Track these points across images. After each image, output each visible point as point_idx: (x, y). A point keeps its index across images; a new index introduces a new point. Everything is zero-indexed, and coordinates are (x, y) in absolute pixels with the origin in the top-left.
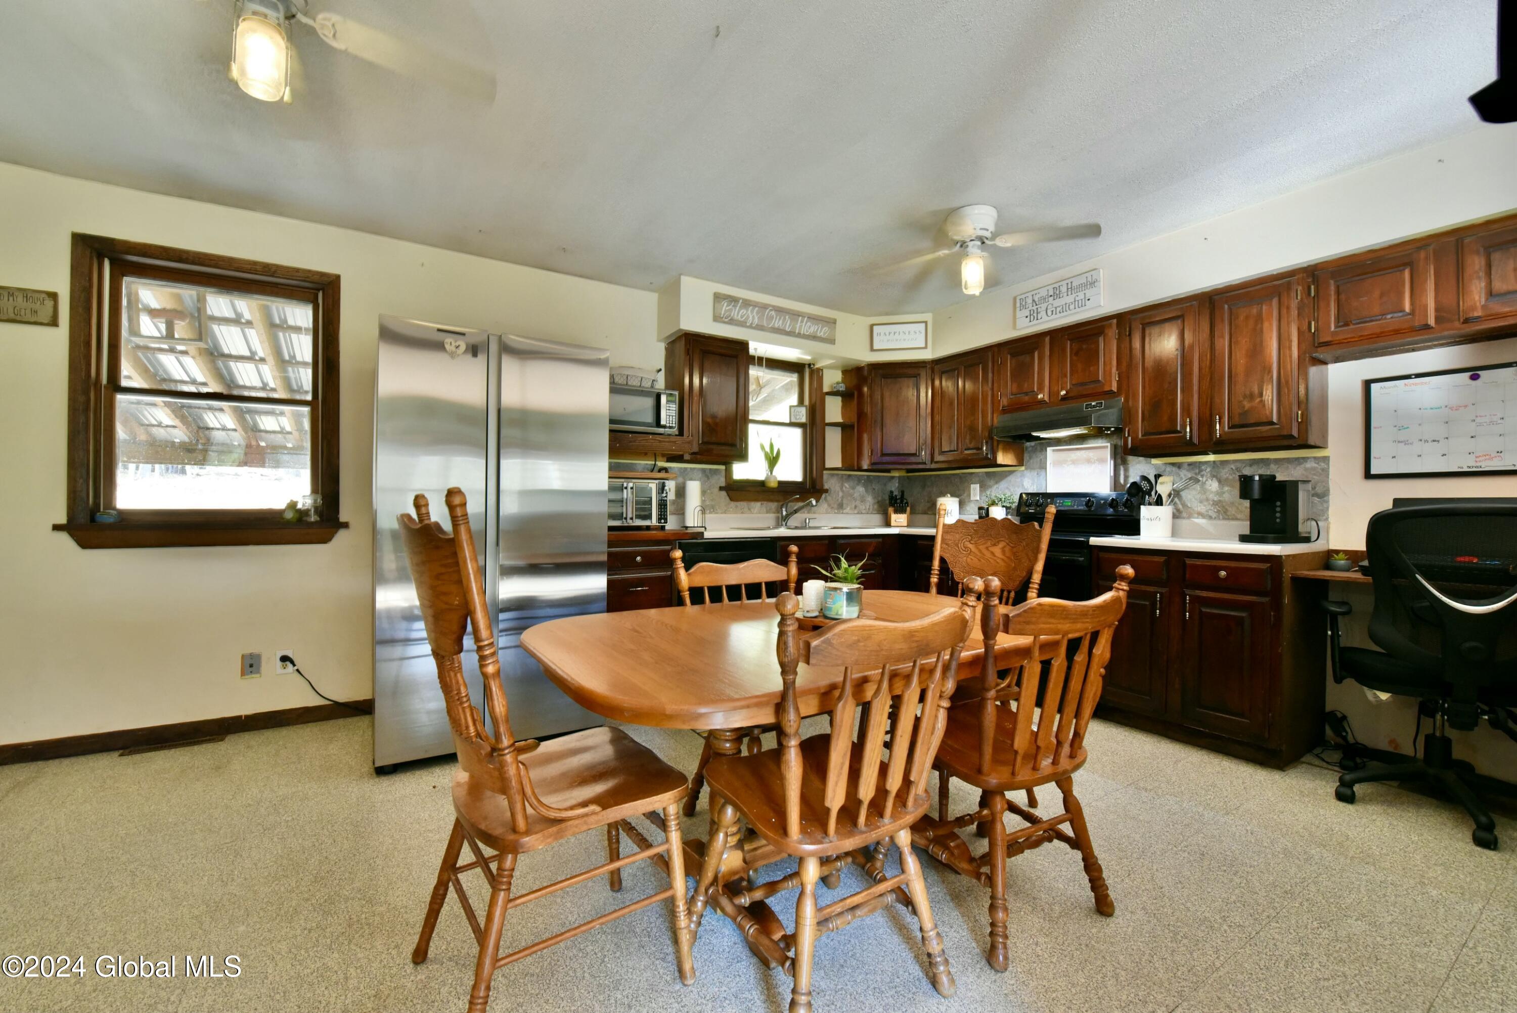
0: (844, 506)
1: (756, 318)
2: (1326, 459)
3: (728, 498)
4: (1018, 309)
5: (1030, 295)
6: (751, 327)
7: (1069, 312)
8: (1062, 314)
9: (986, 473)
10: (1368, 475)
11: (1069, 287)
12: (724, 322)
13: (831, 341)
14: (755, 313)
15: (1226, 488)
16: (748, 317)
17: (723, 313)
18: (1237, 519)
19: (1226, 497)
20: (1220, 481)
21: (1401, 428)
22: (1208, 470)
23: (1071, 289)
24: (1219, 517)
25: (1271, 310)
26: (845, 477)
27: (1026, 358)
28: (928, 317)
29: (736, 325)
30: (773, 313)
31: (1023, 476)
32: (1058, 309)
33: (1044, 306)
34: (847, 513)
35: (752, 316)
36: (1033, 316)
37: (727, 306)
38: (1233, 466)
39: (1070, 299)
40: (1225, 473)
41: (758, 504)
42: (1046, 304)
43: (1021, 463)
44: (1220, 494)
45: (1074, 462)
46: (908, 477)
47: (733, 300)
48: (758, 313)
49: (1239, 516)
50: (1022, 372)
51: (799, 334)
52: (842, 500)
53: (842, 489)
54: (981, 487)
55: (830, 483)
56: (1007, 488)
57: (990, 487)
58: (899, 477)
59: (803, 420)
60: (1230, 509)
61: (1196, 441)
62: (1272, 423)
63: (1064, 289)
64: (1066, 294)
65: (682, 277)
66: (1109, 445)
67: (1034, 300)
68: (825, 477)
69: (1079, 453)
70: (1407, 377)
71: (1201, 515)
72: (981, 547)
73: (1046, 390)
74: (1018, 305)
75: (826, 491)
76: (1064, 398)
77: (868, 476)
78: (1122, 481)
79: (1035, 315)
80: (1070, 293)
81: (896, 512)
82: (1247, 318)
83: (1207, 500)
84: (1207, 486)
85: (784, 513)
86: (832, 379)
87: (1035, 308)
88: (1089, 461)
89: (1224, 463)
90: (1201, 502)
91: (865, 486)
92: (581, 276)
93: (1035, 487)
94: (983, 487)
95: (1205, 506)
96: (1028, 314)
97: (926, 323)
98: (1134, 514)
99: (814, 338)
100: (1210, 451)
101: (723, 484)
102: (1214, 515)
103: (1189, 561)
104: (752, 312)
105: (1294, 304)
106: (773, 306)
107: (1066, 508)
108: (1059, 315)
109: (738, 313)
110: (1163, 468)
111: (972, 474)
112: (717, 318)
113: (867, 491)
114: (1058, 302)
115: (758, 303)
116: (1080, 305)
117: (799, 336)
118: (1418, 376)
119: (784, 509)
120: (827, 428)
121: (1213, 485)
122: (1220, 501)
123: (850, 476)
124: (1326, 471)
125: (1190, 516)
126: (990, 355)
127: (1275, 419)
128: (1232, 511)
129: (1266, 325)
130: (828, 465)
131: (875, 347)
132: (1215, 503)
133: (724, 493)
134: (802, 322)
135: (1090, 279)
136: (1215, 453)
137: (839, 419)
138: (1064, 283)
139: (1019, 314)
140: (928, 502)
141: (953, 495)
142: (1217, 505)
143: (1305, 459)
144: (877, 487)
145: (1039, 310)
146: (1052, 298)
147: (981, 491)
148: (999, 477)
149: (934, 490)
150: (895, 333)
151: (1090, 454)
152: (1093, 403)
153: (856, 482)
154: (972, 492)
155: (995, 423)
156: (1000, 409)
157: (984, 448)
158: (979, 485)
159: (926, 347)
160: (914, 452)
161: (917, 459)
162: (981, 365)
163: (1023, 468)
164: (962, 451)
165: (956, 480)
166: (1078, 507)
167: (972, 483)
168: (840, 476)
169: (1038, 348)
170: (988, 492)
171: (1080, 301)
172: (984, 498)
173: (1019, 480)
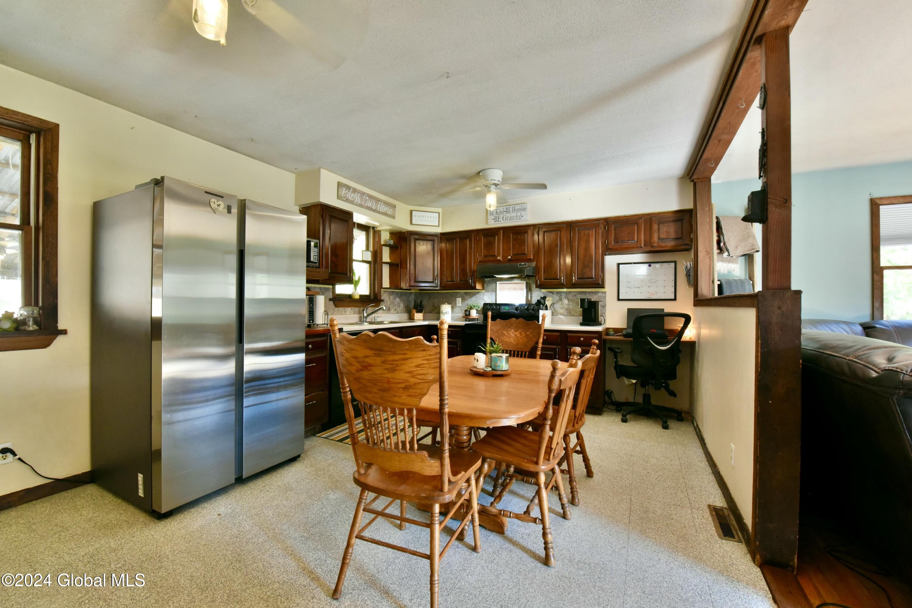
0: (391, 309)
1: (359, 199)
2: (605, 292)
3: (334, 306)
4: (489, 215)
5: (495, 209)
6: (356, 205)
7: (513, 220)
8: (510, 221)
9: (465, 292)
10: (619, 299)
12: (343, 201)
13: (393, 217)
14: (358, 197)
15: (571, 303)
16: (355, 199)
17: (343, 194)
18: (574, 316)
19: (571, 307)
20: (568, 300)
21: (629, 282)
22: (564, 295)
23: (514, 210)
24: (571, 315)
25: (592, 232)
26: (391, 293)
27: (491, 239)
28: (440, 210)
29: (349, 202)
30: (367, 198)
31: (484, 295)
32: (508, 218)
33: (502, 216)
34: (392, 314)
35: (357, 198)
36: (496, 219)
37: (345, 191)
39: (514, 214)
40: (570, 297)
41: (349, 309)
42: (503, 215)
43: (483, 289)
44: (568, 305)
45: (508, 289)
46: (420, 293)
47: (348, 187)
48: (360, 196)
50: (489, 245)
51: (379, 211)
52: (389, 306)
53: (389, 299)
55: (384, 296)
56: (477, 300)
57: (467, 300)
58: (415, 293)
59: (369, 259)
60: (572, 312)
61: (565, 283)
62: (592, 278)
63: (511, 209)
64: (512, 212)
65: (322, 170)
66: (525, 282)
67: (497, 212)
68: (382, 293)
69: (511, 285)
70: (630, 263)
71: (562, 314)
72: (509, 332)
73: (501, 255)
74: (489, 213)
75: (383, 301)
76: (509, 260)
77: (402, 293)
78: (529, 299)
80: (514, 212)
81: (417, 312)
82: (584, 235)
83: (564, 308)
84: (564, 302)
85: (365, 315)
86: (385, 237)
87: (497, 216)
88: (515, 289)
89: (570, 292)
90: (561, 309)
91: (400, 298)
92: (249, 156)
93: (490, 300)
94: (463, 300)
95: (563, 310)
96: (494, 218)
97: (439, 213)
98: (537, 314)
99: (385, 214)
101: (331, 297)
103: (569, 334)
104: (357, 196)
105: (600, 232)
106: (368, 194)
107: (506, 311)
108: (508, 221)
109: (350, 196)
110: (546, 293)
111: (457, 292)
112: (339, 197)
113: (400, 300)
114: (508, 215)
115: (360, 191)
116: (518, 218)
117: (379, 212)
118: (634, 263)
119: (365, 312)
120: (383, 265)
121: (566, 302)
123: (393, 292)
124: (605, 297)
125: (557, 315)
126: (473, 234)
127: (594, 277)
128: (573, 313)
129: (591, 239)
130: (384, 286)
131: (413, 223)
132: (567, 309)
133: (331, 303)
134: (381, 205)
135: (523, 207)
136: (566, 288)
137: (389, 261)
138: (511, 206)
139: (489, 217)
140: (432, 307)
141: (448, 304)
143: (598, 292)
144: (405, 298)
145: (499, 217)
146: (506, 212)
147: (462, 302)
148: (472, 295)
149: (436, 300)
150: (423, 216)
151: (516, 286)
152: (523, 264)
153: (396, 295)
154: (457, 302)
155: (475, 269)
156: (478, 262)
157: (470, 281)
158: (461, 298)
159: (439, 226)
160: (432, 281)
161: (435, 285)
162: (468, 239)
163: (484, 291)
164: (457, 282)
165: (448, 296)
166: (512, 310)
167: (457, 297)
168: (388, 292)
169: (497, 235)
170: (466, 302)
171: (519, 216)
172: (463, 305)
173: (482, 297)
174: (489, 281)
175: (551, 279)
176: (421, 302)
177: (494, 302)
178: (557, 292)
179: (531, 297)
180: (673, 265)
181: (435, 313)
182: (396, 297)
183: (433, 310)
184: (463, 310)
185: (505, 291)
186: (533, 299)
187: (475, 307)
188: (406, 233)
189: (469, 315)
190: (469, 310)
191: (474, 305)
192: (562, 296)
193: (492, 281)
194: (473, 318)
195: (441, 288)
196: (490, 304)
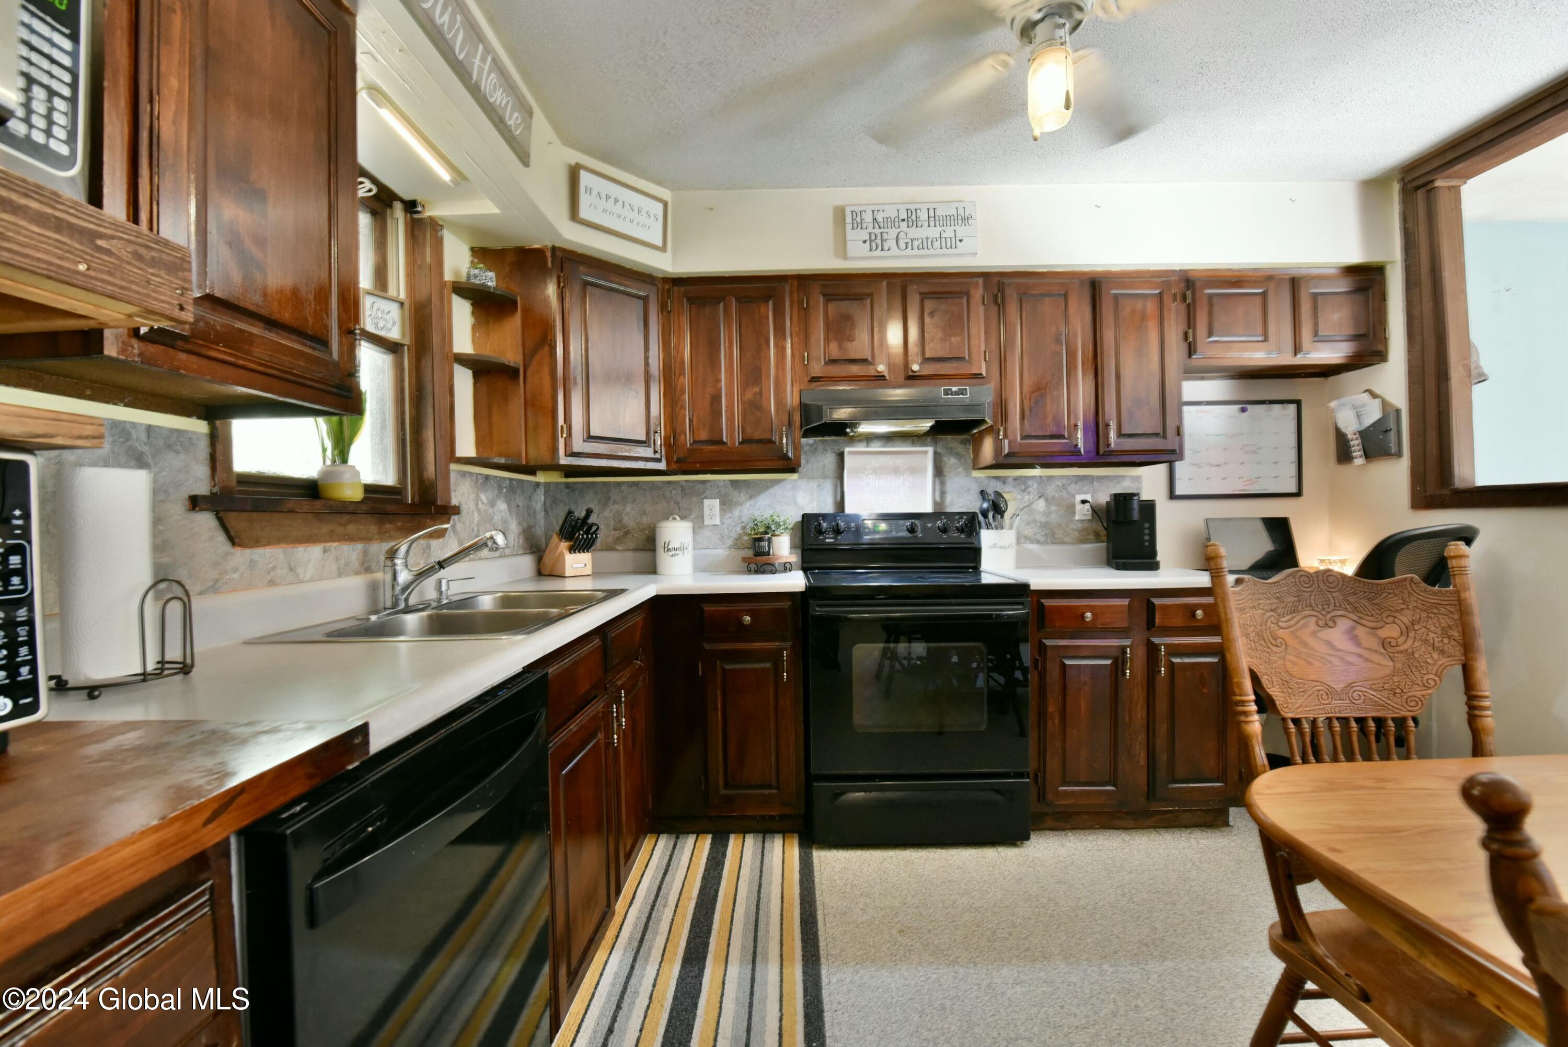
4: (849, 227)
5: (869, 210)
7: (931, 251)
8: (922, 252)
9: (732, 482)
10: (1171, 497)
11: (932, 214)
13: (523, 156)
15: (1053, 508)
18: (1063, 543)
19: (1054, 518)
20: (1047, 500)
21: (1195, 452)
22: (1035, 486)
23: (933, 218)
25: (1154, 307)
26: (481, 479)
27: (851, 307)
28: (666, 195)
31: (795, 487)
32: (916, 243)
33: (893, 233)
36: (875, 242)
38: (1059, 483)
39: (933, 232)
40: (1051, 490)
42: (895, 231)
44: (1047, 514)
45: (876, 471)
46: (567, 485)
49: (1066, 540)
50: (842, 326)
53: (477, 505)
54: (723, 504)
55: (462, 492)
56: (770, 506)
57: (742, 503)
58: (547, 485)
60: (1058, 532)
61: (1082, 449)
62: (1157, 435)
63: (922, 216)
64: (926, 224)
66: (930, 450)
67: (875, 220)
69: (884, 459)
70: (1199, 403)
74: (849, 219)
75: (455, 511)
76: (914, 377)
77: (511, 480)
78: (943, 498)
79: (879, 241)
80: (932, 223)
81: (572, 550)
82: (1133, 312)
83: (1035, 521)
85: (404, 576)
86: (461, 253)
87: (877, 231)
88: (896, 471)
89: (1050, 478)
90: (1028, 524)
91: (508, 501)
93: (815, 505)
94: (727, 504)
95: (1032, 528)
96: (867, 238)
97: (666, 205)
98: (973, 541)
99: (498, 121)
100: (1038, 465)
101: (203, 488)
103: (1157, 601)
108: (916, 252)
111: (703, 482)
113: (509, 509)
114: (913, 232)
116: (949, 246)
118: (1208, 403)
119: (399, 562)
120: (457, 366)
121: (1040, 504)
122: (1047, 522)
126: (787, 288)
128: (1059, 534)
129: (1148, 327)
130: (458, 452)
131: (578, 217)
132: (1043, 525)
133: (206, 521)
134: (483, 61)
135: (961, 212)
137: (472, 350)
138: (922, 207)
139: (850, 234)
140: (615, 530)
141: (683, 518)
142: (1045, 527)
143: (1123, 477)
144: (520, 500)
145: (885, 236)
146: (905, 223)
147: (723, 511)
148: (756, 490)
149: (629, 508)
150: (616, 201)
151: (900, 460)
152: (954, 389)
153: (496, 492)
154: (706, 512)
155: (796, 401)
156: (806, 380)
157: (784, 441)
158: (718, 500)
159: (663, 249)
160: (643, 438)
161: (647, 452)
162: (771, 303)
163: (795, 476)
164: (735, 444)
165: (674, 492)
166: (897, 533)
167: (705, 498)
168: (474, 478)
169: (870, 295)
170: (736, 513)
171: (948, 240)
172: (727, 521)
173: (789, 494)
174: (811, 445)
175: (1044, 437)
176: (589, 512)
177: (828, 508)
178: (1016, 479)
179: (943, 493)
180: (1292, 408)
181: (628, 550)
182: (498, 497)
183: (618, 540)
184: (729, 538)
185: (871, 474)
186: (949, 498)
187: (780, 526)
188: (549, 254)
189: (768, 554)
190: (767, 536)
191: (777, 519)
192: (1030, 489)
193: (820, 447)
194: (783, 561)
195: (668, 464)
196: (824, 516)
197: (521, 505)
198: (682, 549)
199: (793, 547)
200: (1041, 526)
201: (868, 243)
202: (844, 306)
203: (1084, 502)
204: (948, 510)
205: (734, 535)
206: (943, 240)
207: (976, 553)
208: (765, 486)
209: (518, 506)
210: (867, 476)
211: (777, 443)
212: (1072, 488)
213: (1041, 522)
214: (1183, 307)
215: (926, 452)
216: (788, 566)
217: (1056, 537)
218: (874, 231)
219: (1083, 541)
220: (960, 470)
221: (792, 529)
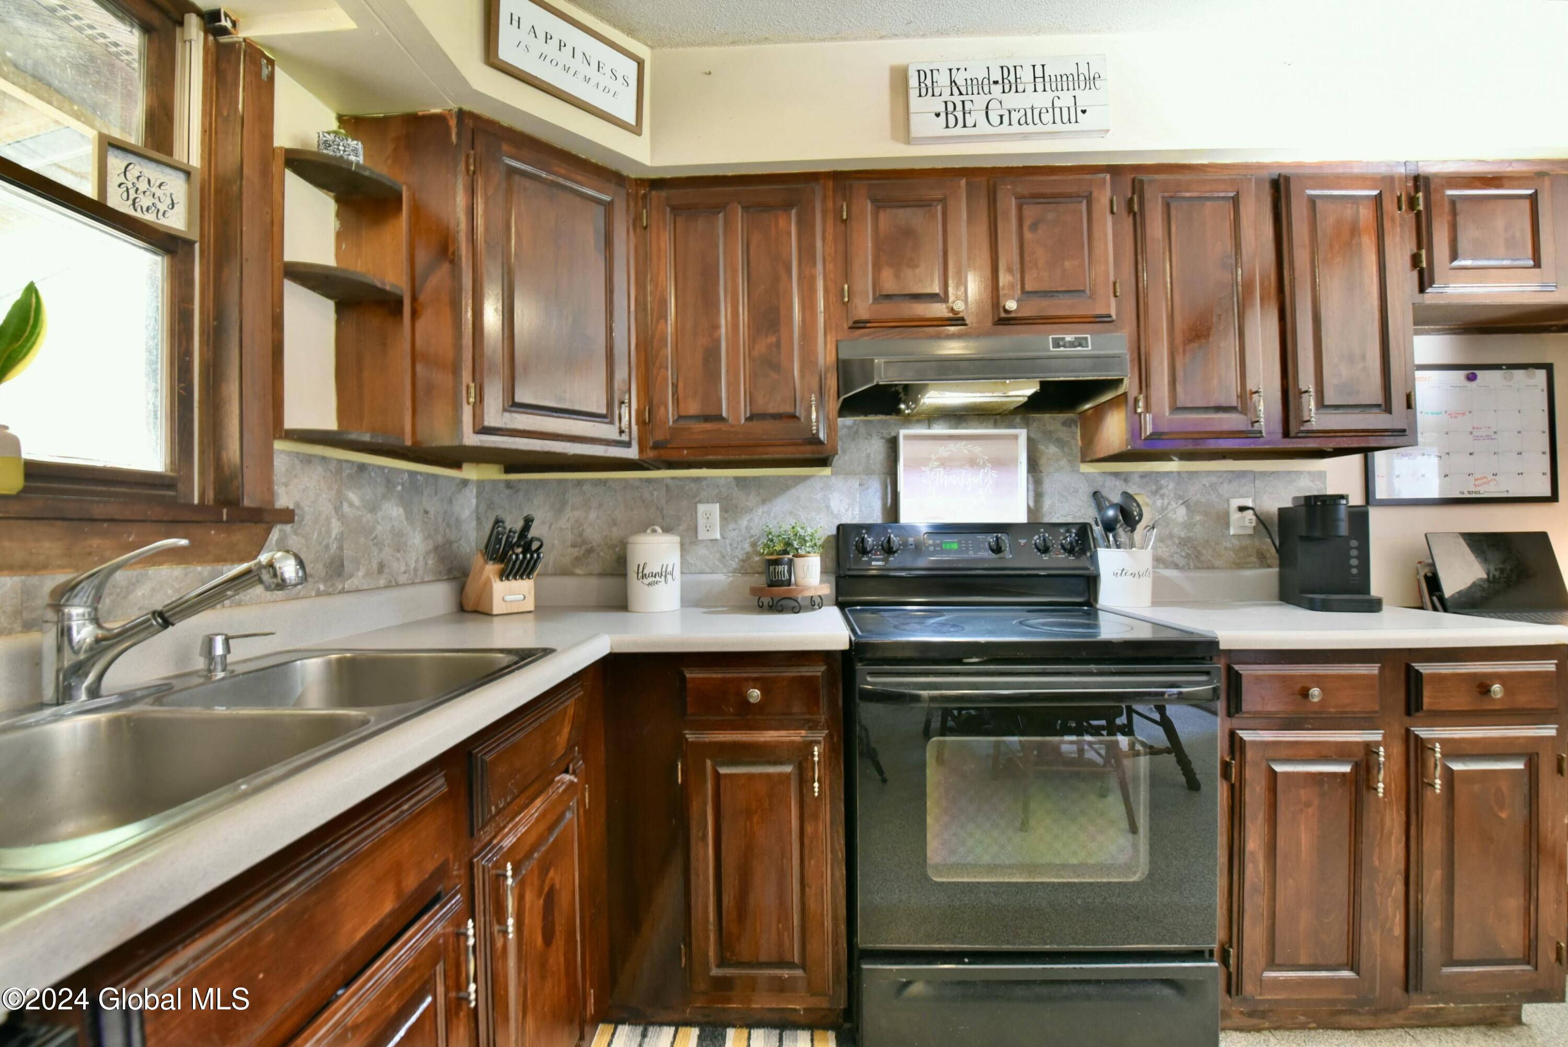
0: (348, 569)
4: (914, 94)
5: (943, 68)
7: (1040, 128)
8: (1024, 129)
9: (737, 479)
10: (1371, 500)
11: (1038, 74)
15: (1198, 518)
18: (1211, 567)
19: (1198, 532)
20: (1188, 507)
22: (1171, 486)
23: (1041, 78)
24: (1188, 564)
26: (347, 470)
27: (911, 220)
31: (828, 487)
32: (1015, 116)
33: (980, 101)
34: (358, 591)
36: (953, 116)
38: (1206, 481)
39: (1042, 100)
40: (1194, 491)
42: (984, 98)
44: (1189, 526)
45: (944, 463)
46: (509, 485)
49: (1217, 563)
52: (341, 548)
53: (338, 509)
54: (724, 510)
55: (297, 487)
56: (791, 513)
57: (751, 509)
58: (480, 484)
59: (171, 215)
60: (1204, 552)
63: (1022, 77)
64: (1031, 87)
66: (1022, 434)
67: (952, 83)
68: (280, 464)
69: (953, 446)
74: (913, 83)
77: (412, 474)
78: (1043, 502)
79: (960, 115)
80: (1040, 87)
81: (505, 575)
83: (1171, 536)
86: (307, 110)
87: (957, 99)
88: (973, 463)
89: (1193, 474)
91: (405, 502)
93: (857, 511)
94: (730, 511)
96: (942, 109)
97: (640, 63)
98: (1087, 564)
100: (1175, 455)
102: (1182, 562)
108: (1015, 128)
111: (698, 479)
114: (1012, 100)
116: (1065, 119)
122: (1189, 538)
123: (362, 467)
126: (818, 190)
128: (1207, 555)
130: (291, 422)
131: (503, 57)
132: (1183, 542)
135: (1084, 69)
137: (329, 263)
138: (1023, 64)
139: (916, 104)
140: (573, 546)
141: (666, 530)
142: (1185, 545)
143: (1298, 474)
145: (968, 106)
146: (999, 87)
147: (724, 519)
148: (772, 490)
149: (592, 515)
150: (562, 45)
151: (977, 448)
152: (1069, 338)
153: (381, 490)
154: (702, 521)
155: (831, 358)
156: (846, 326)
157: (814, 416)
158: (718, 505)
159: (636, 129)
160: (603, 411)
161: (608, 431)
162: (794, 212)
163: (827, 471)
164: (739, 420)
165: (655, 493)
166: (975, 553)
167: (700, 502)
168: (332, 467)
169: (943, 201)
170: (744, 523)
171: (1065, 111)
172: (731, 534)
173: (819, 496)
174: (850, 428)
175: (1206, 409)
176: (528, 522)
177: (875, 516)
178: (1143, 476)
179: (1038, 496)
180: (1540, 376)
181: (590, 574)
182: (385, 497)
183: (577, 561)
184: (733, 558)
185: (938, 466)
186: (1047, 503)
187: (806, 541)
188: (453, 123)
189: (789, 583)
190: (786, 557)
191: (802, 532)
192: (1164, 491)
193: (863, 431)
194: (809, 594)
195: (641, 450)
196: (869, 528)
197: (432, 511)
198: (664, 574)
199: (824, 571)
200: (1180, 543)
201: (943, 115)
202: (904, 216)
203: (1242, 509)
204: (1047, 520)
205: (740, 554)
206: (1057, 111)
207: (1091, 582)
208: (784, 486)
209: (426, 512)
210: (932, 469)
211: (803, 419)
212: (1225, 489)
213: (1180, 538)
214: (1412, 216)
215: (1016, 437)
216: (818, 601)
217: (1203, 558)
218: (952, 98)
219: (1240, 565)
220: (1064, 462)
221: (822, 546)
